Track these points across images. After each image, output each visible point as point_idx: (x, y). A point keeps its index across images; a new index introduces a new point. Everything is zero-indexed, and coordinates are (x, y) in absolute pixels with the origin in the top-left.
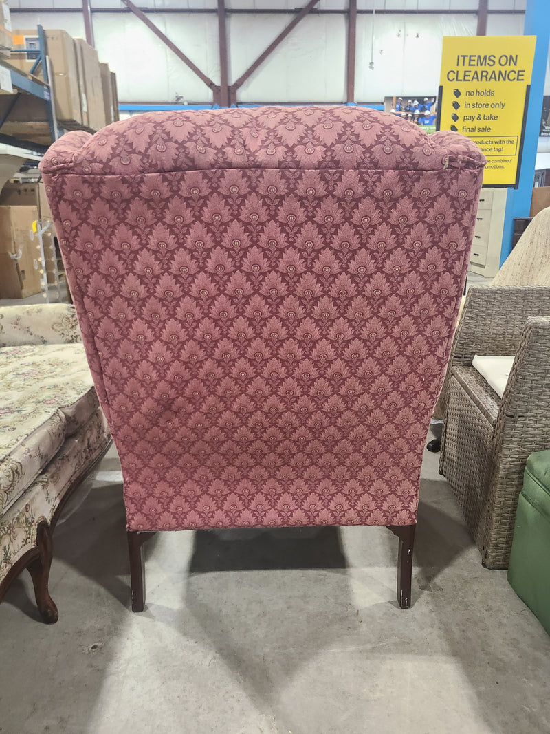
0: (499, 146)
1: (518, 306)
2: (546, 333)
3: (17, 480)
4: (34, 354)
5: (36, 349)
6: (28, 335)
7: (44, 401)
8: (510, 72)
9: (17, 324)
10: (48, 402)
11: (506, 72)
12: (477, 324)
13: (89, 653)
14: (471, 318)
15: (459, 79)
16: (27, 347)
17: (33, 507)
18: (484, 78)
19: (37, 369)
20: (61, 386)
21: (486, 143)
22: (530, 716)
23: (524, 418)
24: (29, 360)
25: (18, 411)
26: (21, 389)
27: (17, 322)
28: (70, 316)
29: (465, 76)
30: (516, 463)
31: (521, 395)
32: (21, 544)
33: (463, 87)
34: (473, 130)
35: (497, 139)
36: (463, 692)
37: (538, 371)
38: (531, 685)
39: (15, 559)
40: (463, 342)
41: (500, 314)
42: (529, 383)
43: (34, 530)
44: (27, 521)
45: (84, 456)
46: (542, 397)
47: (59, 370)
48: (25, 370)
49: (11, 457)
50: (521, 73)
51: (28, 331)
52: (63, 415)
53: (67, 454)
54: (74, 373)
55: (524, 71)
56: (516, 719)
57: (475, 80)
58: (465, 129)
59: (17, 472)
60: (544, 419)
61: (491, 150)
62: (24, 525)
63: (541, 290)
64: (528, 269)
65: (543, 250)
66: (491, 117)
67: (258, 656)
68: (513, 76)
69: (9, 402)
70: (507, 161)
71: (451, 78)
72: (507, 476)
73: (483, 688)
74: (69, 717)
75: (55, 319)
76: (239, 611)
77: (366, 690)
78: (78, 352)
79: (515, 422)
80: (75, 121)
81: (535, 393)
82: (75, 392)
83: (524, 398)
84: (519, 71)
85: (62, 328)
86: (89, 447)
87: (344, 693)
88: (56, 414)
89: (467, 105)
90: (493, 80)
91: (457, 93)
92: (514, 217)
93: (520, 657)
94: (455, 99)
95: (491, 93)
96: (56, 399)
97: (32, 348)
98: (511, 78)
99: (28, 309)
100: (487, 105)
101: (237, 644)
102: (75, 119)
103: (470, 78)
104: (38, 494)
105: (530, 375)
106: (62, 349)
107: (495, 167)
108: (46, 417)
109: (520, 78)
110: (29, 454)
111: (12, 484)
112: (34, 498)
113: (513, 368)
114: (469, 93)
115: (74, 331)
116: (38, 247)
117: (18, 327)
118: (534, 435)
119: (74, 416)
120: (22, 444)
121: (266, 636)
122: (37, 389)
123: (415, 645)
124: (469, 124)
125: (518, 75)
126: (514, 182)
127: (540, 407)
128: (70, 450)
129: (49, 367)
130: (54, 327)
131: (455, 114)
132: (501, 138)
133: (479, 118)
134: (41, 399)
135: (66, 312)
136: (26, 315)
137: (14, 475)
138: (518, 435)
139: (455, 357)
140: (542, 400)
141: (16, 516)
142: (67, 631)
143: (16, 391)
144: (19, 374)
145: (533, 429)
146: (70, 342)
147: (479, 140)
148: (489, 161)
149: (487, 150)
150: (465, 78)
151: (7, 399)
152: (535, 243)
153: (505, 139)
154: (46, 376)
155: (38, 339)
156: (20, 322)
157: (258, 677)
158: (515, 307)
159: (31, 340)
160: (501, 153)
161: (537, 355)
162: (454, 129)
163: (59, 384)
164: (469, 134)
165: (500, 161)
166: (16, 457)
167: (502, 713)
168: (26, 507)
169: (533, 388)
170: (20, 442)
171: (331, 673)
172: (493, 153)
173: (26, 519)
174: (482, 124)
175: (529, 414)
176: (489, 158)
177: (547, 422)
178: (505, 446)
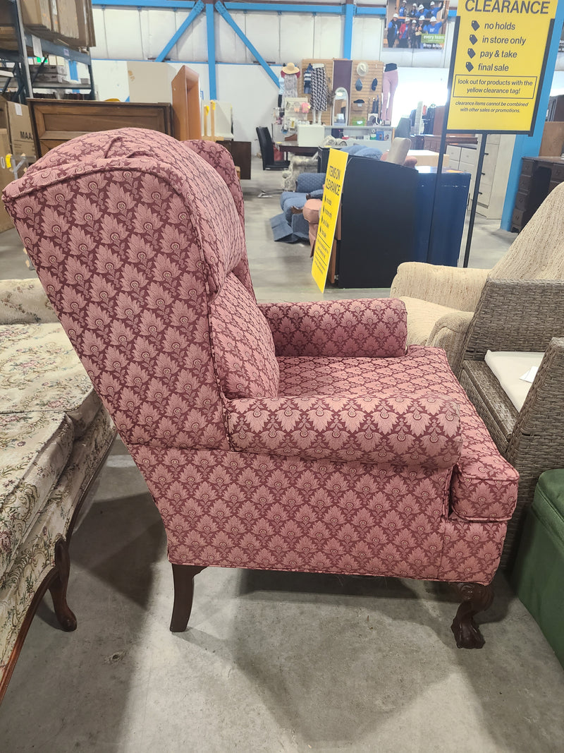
0: (515, 87)
1: (535, 302)
3: (33, 505)
4: (29, 337)
5: (31, 328)
6: (20, 313)
7: (49, 404)
8: (534, 3)
9: (8, 301)
10: (54, 405)
11: (529, 2)
12: (492, 319)
13: (111, 663)
14: (486, 313)
15: (478, 9)
16: (20, 326)
17: (49, 529)
18: (505, 9)
19: (35, 358)
20: (65, 383)
21: (502, 83)
22: (530, 728)
23: (539, 437)
24: (24, 344)
25: (25, 418)
26: (22, 386)
27: (7, 299)
29: (485, 5)
31: (539, 415)
32: (41, 569)
33: (482, 18)
34: (490, 68)
35: (515, 80)
36: (469, 703)
37: (558, 394)
38: (532, 695)
39: (37, 586)
40: (476, 337)
41: (516, 310)
42: (548, 406)
43: (52, 550)
45: (92, 459)
46: (559, 417)
47: (58, 360)
48: (23, 358)
49: (25, 481)
50: (545, 5)
51: (20, 309)
52: (69, 420)
53: (77, 462)
54: (75, 365)
55: (549, 3)
56: (518, 731)
57: (496, 11)
58: (481, 67)
59: (33, 497)
60: (559, 438)
61: (507, 91)
62: (43, 549)
64: (543, 245)
66: (509, 55)
67: (274, 666)
68: (537, 7)
69: (11, 404)
70: (523, 105)
71: (469, 8)
73: (487, 699)
74: (98, 732)
76: (253, 617)
77: (378, 702)
79: (531, 440)
80: (45, 27)
81: (554, 414)
82: (80, 392)
83: (541, 418)
84: (543, 3)
86: (96, 447)
87: (358, 705)
88: (65, 421)
89: (485, 40)
90: (515, 12)
91: (475, 25)
92: (522, 156)
93: (522, 665)
94: (472, 31)
95: (511, 27)
96: (61, 400)
97: (25, 327)
98: (535, 10)
99: (19, 285)
100: (506, 41)
101: (253, 653)
102: (43, 24)
103: (491, 8)
104: (53, 513)
105: (549, 397)
107: (511, 111)
108: (54, 426)
109: (544, 10)
110: (42, 474)
111: (29, 510)
112: (50, 518)
114: (488, 26)
117: (9, 304)
118: (547, 453)
119: (81, 420)
120: (35, 463)
121: (282, 644)
122: (40, 386)
123: (423, 653)
124: (486, 61)
125: (543, 7)
126: (528, 129)
127: (556, 427)
128: (80, 457)
129: (47, 356)
131: (471, 50)
132: (519, 79)
133: (497, 55)
134: (45, 401)
136: (17, 291)
137: (30, 501)
138: (532, 452)
139: (467, 351)
140: (558, 421)
141: (35, 542)
142: (86, 640)
143: (17, 389)
144: (17, 365)
145: (547, 447)
147: (496, 79)
148: (504, 104)
149: (502, 91)
150: (484, 8)
151: (9, 400)
152: (552, 220)
153: (523, 80)
154: (46, 368)
155: (31, 317)
156: (11, 299)
157: (276, 689)
158: (532, 303)
159: (23, 318)
160: (518, 96)
161: (558, 379)
162: (470, 67)
163: (61, 380)
164: (485, 72)
165: (517, 104)
166: (30, 480)
167: (506, 725)
168: (44, 531)
169: (551, 409)
170: (32, 461)
171: (345, 684)
172: (509, 95)
173: (45, 542)
174: (500, 61)
175: (544, 433)
176: (504, 101)
177: (562, 441)
178: (519, 462)
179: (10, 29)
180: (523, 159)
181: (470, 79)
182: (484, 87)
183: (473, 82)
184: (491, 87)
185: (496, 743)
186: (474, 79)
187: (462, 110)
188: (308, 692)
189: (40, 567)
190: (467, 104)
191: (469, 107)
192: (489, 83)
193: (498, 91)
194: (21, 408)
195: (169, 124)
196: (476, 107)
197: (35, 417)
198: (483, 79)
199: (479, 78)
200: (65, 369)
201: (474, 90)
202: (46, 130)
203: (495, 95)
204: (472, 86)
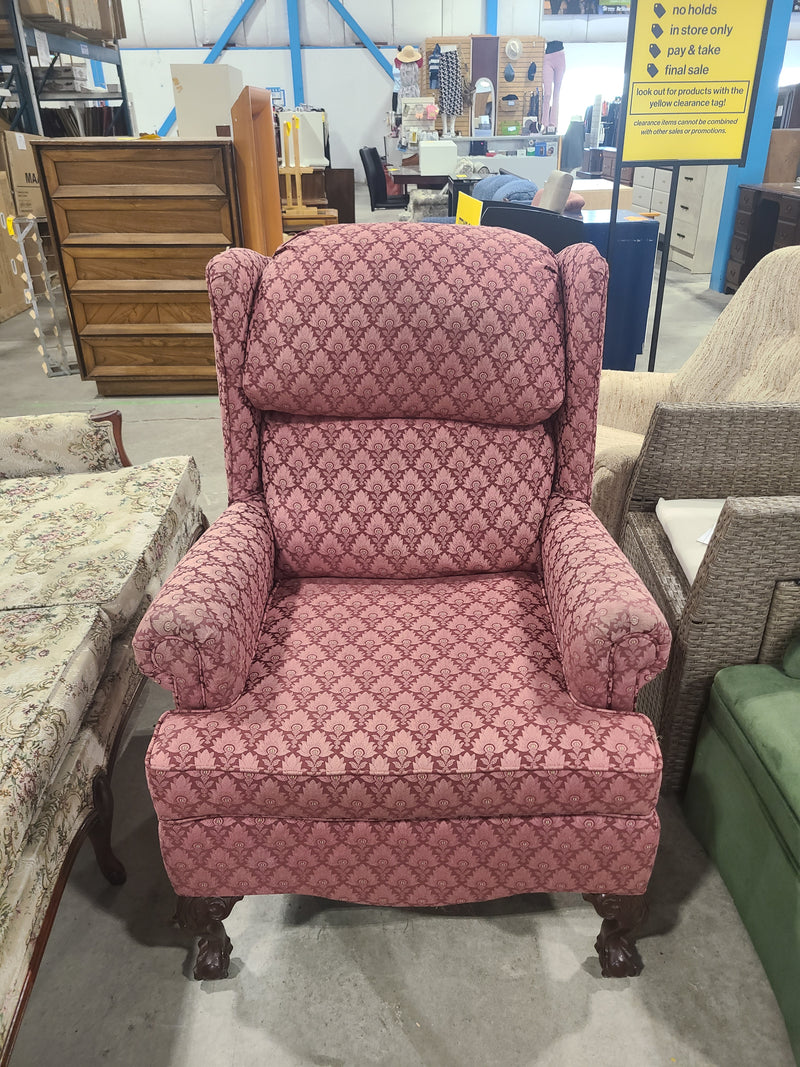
0: (719, 97)
1: (722, 433)
2: (749, 525)
3: (61, 735)
4: (49, 495)
5: (51, 483)
6: (36, 461)
7: (77, 593)
9: (18, 447)
10: (84, 595)
16: (36, 480)
17: (84, 762)
19: (57, 527)
20: (97, 563)
21: (700, 92)
22: (697, 997)
23: (714, 625)
24: (43, 507)
25: (47, 617)
26: (42, 570)
27: (17, 444)
28: (92, 433)
30: (702, 676)
32: (76, 814)
34: (682, 71)
35: (718, 86)
37: (736, 570)
38: (701, 955)
39: (71, 836)
40: (644, 481)
42: (724, 585)
43: (89, 787)
44: (80, 782)
46: (739, 600)
47: (89, 529)
48: (43, 527)
49: (51, 704)
51: (35, 456)
52: (105, 616)
53: (117, 669)
54: (112, 536)
56: (681, 1000)
58: (669, 70)
59: (61, 724)
60: (740, 626)
61: (707, 103)
62: (77, 789)
64: (744, 340)
65: (766, 316)
66: (709, 50)
69: (28, 595)
70: (730, 122)
72: (688, 693)
74: (156, 1012)
75: (72, 439)
77: (506, 967)
78: (110, 489)
79: (704, 630)
80: (52, 17)
81: (731, 596)
82: (118, 575)
83: (716, 601)
85: (83, 450)
87: (480, 972)
88: (99, 617)
91: (659, 11)
94: (655, 19)
95: (711, 10)
96: (94, 588)
97: (44, 482)
99: (32, 425)
100: (704, 30)
102: (50, 13)
104: (88, 742)
105: (724, 575)
106: (86, 485)
107: (713, 131)
108: (85, 626)
110: (71, 693)
112: (85, 748)
113: (704, 562)
114: (678, 10)
115: (101, 453)
116: (19, 257)
117: (20, 451)
118: (726, 645)
119: (120, 613)
120: (62, 680)
122: (65, 569)
124: (676, 61)
126: (738, 156)
127: (736, 612)
128: (121, 663)
129: (72, 523)
130: (72, 449)
131: (652, 65)
132: (724, 85)
133: (692, 51)
134: (73, 589)
135: (87, 427)
136: (30, 434)
137: (57, 730)
138: (705, 644)
139: (632, 500)
140: (739, 604)
141: (67, 782)
142: (138, 896)
143: (35, 573)
144: (35, 538)
145: (725, 637)
146: (95, 470)
147: (691, 87)
148: (704, 122)
149: (701, 104)
151: (26, 589)
152: (756, 305)
153: (730, 86)
154: (73, 542)
155: (50, 466)
156: (22, 444)
157: (377, 953)
158: (718, 435)
159: (40, 467)
160: (723, 109)
161: (735, 551)
162: (652, 70)
163: (93, 558)
164: (674, 77)
165: (721, 122)
166: (57, 703)
167: (665, 993)
168: (77, 766)
169: (728, 590)
170: (58, 677)
171: (465, 945)
172: (711, 108)
173: (79, 780)
174: (695, 61)
175: (721, 620)
176: (703, 117)
177: (744, 629)
178: (689, 657)
180: (740, 188)
181: (653, 87)
182: (674, 98)
183: (658, 92)
184: (685, 98)
185: (652, 1016)
186: (660, 87)
187: (643, 133)
188: (418, 957)
189: (74, 812)
190: (650, 123)
191: (654, 128)
192: (682, 92)
193: (695, 104)
194: (42, 601)
195: (230, 170)
196: (663, 127)
197: (60, 613)
198: (673, 87)
199: (666, 86)
200: (97, 542)
201: (660, 103)
202: (59, 184)
203: (691, 109)
204: (656, 98)
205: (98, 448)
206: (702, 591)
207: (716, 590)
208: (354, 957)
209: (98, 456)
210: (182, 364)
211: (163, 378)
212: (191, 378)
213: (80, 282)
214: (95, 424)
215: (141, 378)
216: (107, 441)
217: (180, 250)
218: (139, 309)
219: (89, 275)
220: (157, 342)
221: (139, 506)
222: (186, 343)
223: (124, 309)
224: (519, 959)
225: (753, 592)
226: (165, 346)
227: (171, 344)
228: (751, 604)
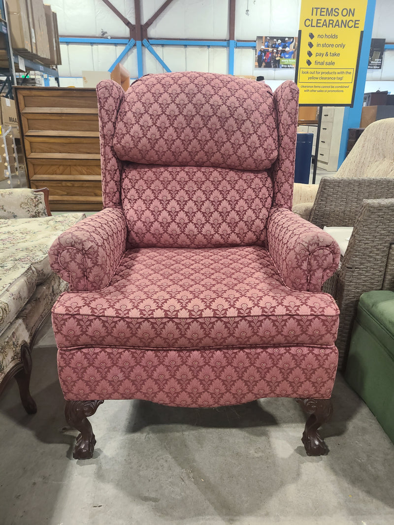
0: (340, 76)
1: (355, 192)
2: (375, 211)
4: (8, 225)
5: (10, 222)
6: (3, 211)
7: (20, 259)
8: (349, 21)
10: (23, 260)
11: (346, 21)
12: (327, 205)
14: (322, 200)
15: (313, 25)
16: (2, 221)
17: (17, 334)
18: (331, 25)
19: (11, 236)
20: (31, 249)
21: (331, 73)
22: (360, 465)
23: (358, 269)
24: (5, 229)
25: (2, 267)
28: (33, 198)
29: (317, 23)
30: (352, 300)
31: (357, 253)
32: (10, 360)
33: (316, 31)
34: (322, 64)
35: (339, 71)
37: (369, 237)
38: (361, 445)
39: (6, 370)
40: (316, 217)
41: (342, 198)
42: (363, 246)
43: (18, 349)
44: (14, 344)
45: (50, 299)
46: (371, 255)
47: (28, 237)
48: (3, 237)
50: (357, 22)
51: (2, 209)
52: (34, 269)
53: (39, 297)
54: (40, 239)
55: (359, 21)
56: (352, 467)
57: (324, 27)
58: (317, 63)
59: (5, 310)
60: (372, 270)
61: (334, 78)
62: (12, 347)
63: (371, 181)
64: (360, 165)
65: (371, 152)
66: (335, 55)
68: (351, 24)
70: (345, 87)
71: (307, 25)
74: (49, 475)
75: (22, 200)
77: (252, 452)
78: (41, 224)
79: (353, 272)
80: (27, 50)
81: (367, 252)
82: (42, 253)
83: (359, 255)
84: (356, 21)
85: (27, 206)
86: (53, 292)
87: (237, 454)
88: (30, 269)
89: (318, 45)
90: (337, 27)
91: (312, 36)
92: (349, 128)
94: (310, 40)
95: (335, 37)
96: (29, 258)
97: (6, 221)
98: (350, 26)
99: (2, 192)
100: (332, 46)
102: (26, 48)
103: (321, 25)
104: (20, 325)
105: (364, 240)
106: (29, 222)
107: (337, 91)
108: (22, 271)
109: (356, 26)
110: (12, 297)
111: (2, 318)
113: (352, 235)
114: (320, 36)
115: (37, 208)
116: (3, 146)
118: (365, 281)
119: (42, 270)
120: (7, 290)
122: (14, 251)
124: (320, 59)
125: (355, 24)
126: (350, 102)
127: (369, 262)
128: (41, 294)
129: (20, 235)
130: (22, 206)
131: (310, 51)
132: (342, 70)
133: (327, 55)
134: (17, 258)
135: (31, 195)
137: (3, 312)
138: (355, 281)
140: (371, 257)
141: (6, 340)
145: (364, 277)
146: (34, 217)
147: (327, 71)
148: (333, 87)
149: (332, 78)
150: (317, 25)
152: (366, 147)
153: (345, 71)
154: (19, 241)
155: (10, 214)
157: (179, 445)
158: (353, 193)
159: (5, 215)
160: (342, 81)
161: (369, 226)
162: (309, 63)
163: (29, 247)
164: (319, 66)
165: (342, 87)
166: (4, 300)
167: (343, 463)
168: (13, 334)
169: (365, 249)
170: (5, 289)
171: (229, 441)
172: (336, 81)
173: (13, 342)
174: (329, 59)
175: (362, 266)
176: (333, 85)
177: (374, 272)
178: (346, 288)
179: (4, 51)
180: (349, 130)
181: (309, 70)
182: (319, 76)
183: (312, 73)
184: (324, 76)
185: (336, 475)
186: (312, 70)
187: (305, 91)
188: (202, 447)
189: (9, 358)
190: (308, 87)
191: (311, 89)
192: (323, 73)
193: (329, 78)
196: (315, 89)
197: (9, 265)
198: (318, 70)
199: (316, 70)
200: (32, 241)
201: (313, 78)
202: (25, 107)
203: (327, 81)
204: (311, 76)
205: (35, 206)
206: (352, 250)
207: (359, 249)
208: (165, 447)
209: (36, 210)
210: (81, 195)
211: (71, 202)
212: (85, 202)
213: (33, 154)
214: (35, 193)
215: (60, 202)
216: (41, 202)
217: (83, 139)
218: (61, 168)
219: (37, 151)
220: (69, 184)
221: (55, 229)
222: (84, 185)
223: (53, 167)
224: (259, 448)
225: (378, 250)
226: (73, 186)
227: (76, 185)
228: (377, 257)
